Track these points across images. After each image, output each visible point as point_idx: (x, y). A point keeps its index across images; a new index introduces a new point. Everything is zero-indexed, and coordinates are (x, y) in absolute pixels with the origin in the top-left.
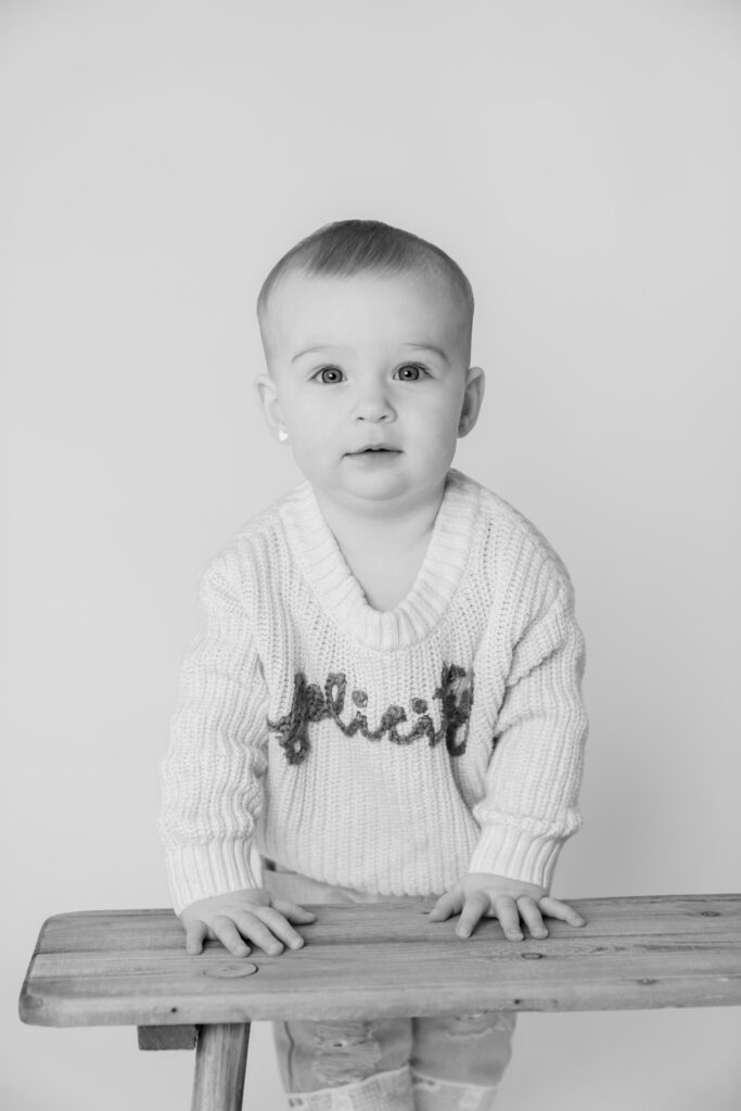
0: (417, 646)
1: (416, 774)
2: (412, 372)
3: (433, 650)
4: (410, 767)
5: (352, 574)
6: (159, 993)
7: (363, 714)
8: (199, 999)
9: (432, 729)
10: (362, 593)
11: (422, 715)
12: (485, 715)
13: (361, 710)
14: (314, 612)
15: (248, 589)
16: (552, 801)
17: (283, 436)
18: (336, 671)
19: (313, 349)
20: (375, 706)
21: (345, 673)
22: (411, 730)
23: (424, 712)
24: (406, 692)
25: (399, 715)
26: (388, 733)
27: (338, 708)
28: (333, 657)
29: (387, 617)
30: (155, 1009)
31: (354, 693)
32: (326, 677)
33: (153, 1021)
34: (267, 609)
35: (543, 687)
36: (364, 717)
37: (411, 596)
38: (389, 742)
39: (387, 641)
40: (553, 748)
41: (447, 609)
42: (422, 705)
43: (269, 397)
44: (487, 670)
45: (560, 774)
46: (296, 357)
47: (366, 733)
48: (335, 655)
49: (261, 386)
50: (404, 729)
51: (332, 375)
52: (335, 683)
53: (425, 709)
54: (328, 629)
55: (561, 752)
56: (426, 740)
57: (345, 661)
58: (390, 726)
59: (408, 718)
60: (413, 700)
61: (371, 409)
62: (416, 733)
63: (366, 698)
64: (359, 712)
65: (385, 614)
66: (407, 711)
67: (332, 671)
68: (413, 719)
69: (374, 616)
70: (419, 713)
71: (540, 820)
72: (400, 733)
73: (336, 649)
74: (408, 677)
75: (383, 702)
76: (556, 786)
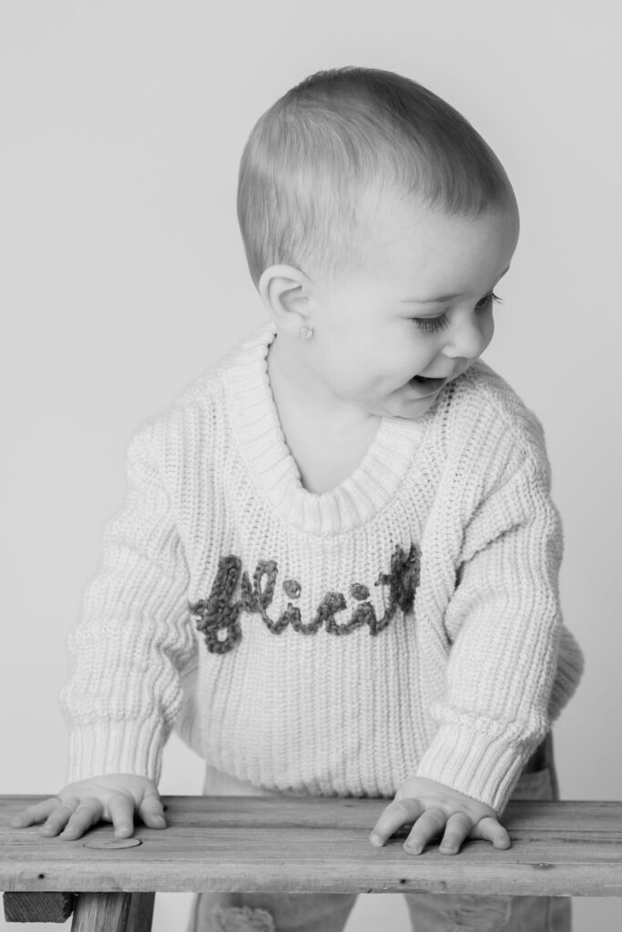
0: (362, 529)
1: (355, 667)
3: (381, 533)
4: (347, 659)
5: (291, 454)
6: (27, 859)
7: (294, 606)
9: (374, 617)
10: (298, 475)
11: (362, 602)
12: (433, 597)
13: (293, 601)
14: (247, 494)
15: (173, 463)
16: (513, 693)
18: (267, 558)
20: (310, 596)
21: (277, 561)
22: (350, 618)
23: (365, 598)
24: (346, 577)
25: (338, 604)
26: (324, 625)
27: (266, 600)
28: (265, 543)
29: (325, 499)
30: (22, 874)
31: (285, 583)
32: (256, 564)
34: (192, 486)
35: (505, 561)
36: (297, 609)
37: (358, 475)
38: (326, 633)
39: (327, 526)
40: (515, 632)
41: (399, 486)
42: (363, 591)
44: (435, 549)
45: (522, 662)
47: (297, 628)
48: (268, 540)
50: (342, 618)
52: (264, 571)
53: (366, 595)
54: (262, 513)
55: (524, 637)
56: (366, 629)
57: (278, 548)
58: (328, 615)
59: (348, 605)
60: (353, 586)
62: (356, 621)
63: (299, 588)
64: (290, 604)
65: (323, 497)
66: (346, 597)
67: (262, 558)
68: (353, 605)
69: (311, 500)
70: (359, 599)
71: (497, 719)
72: (339, 623)
73: (269, 534)
74: (350, 562)
75: (319, 591)
76: (517, 677)
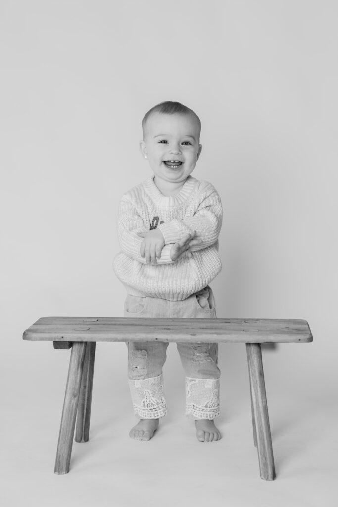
2: (186, 143)
6: (59, 332)
8: (69, 334)
17: (146, 157)
19: (161, 135)
30: (58, 336)
32: (153, 218)
33: (57, 340)
43: (143, 147)
46: (155, 137)
49: (141, 143)
51: (165, 142)
52: (155, 220)
61: (175, 151)
67: (155, 216)
